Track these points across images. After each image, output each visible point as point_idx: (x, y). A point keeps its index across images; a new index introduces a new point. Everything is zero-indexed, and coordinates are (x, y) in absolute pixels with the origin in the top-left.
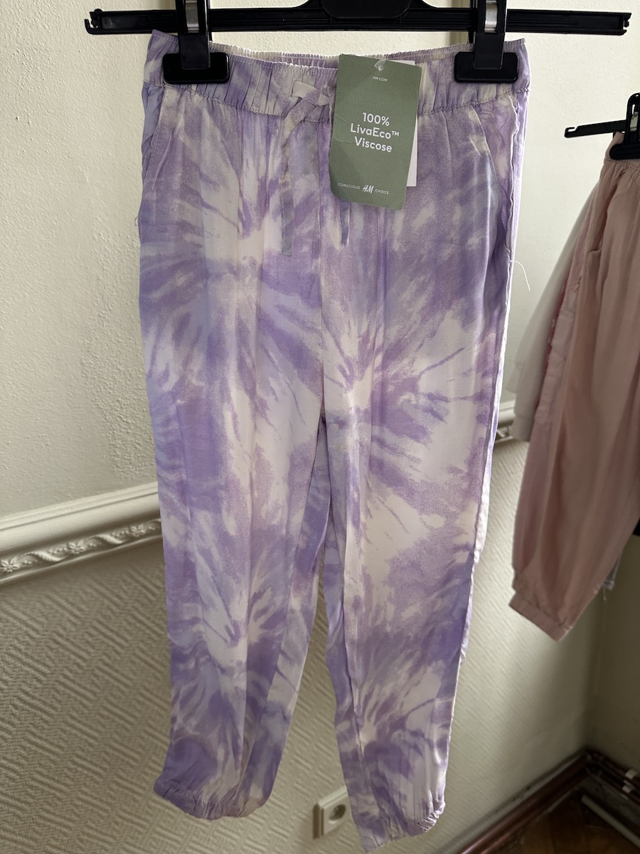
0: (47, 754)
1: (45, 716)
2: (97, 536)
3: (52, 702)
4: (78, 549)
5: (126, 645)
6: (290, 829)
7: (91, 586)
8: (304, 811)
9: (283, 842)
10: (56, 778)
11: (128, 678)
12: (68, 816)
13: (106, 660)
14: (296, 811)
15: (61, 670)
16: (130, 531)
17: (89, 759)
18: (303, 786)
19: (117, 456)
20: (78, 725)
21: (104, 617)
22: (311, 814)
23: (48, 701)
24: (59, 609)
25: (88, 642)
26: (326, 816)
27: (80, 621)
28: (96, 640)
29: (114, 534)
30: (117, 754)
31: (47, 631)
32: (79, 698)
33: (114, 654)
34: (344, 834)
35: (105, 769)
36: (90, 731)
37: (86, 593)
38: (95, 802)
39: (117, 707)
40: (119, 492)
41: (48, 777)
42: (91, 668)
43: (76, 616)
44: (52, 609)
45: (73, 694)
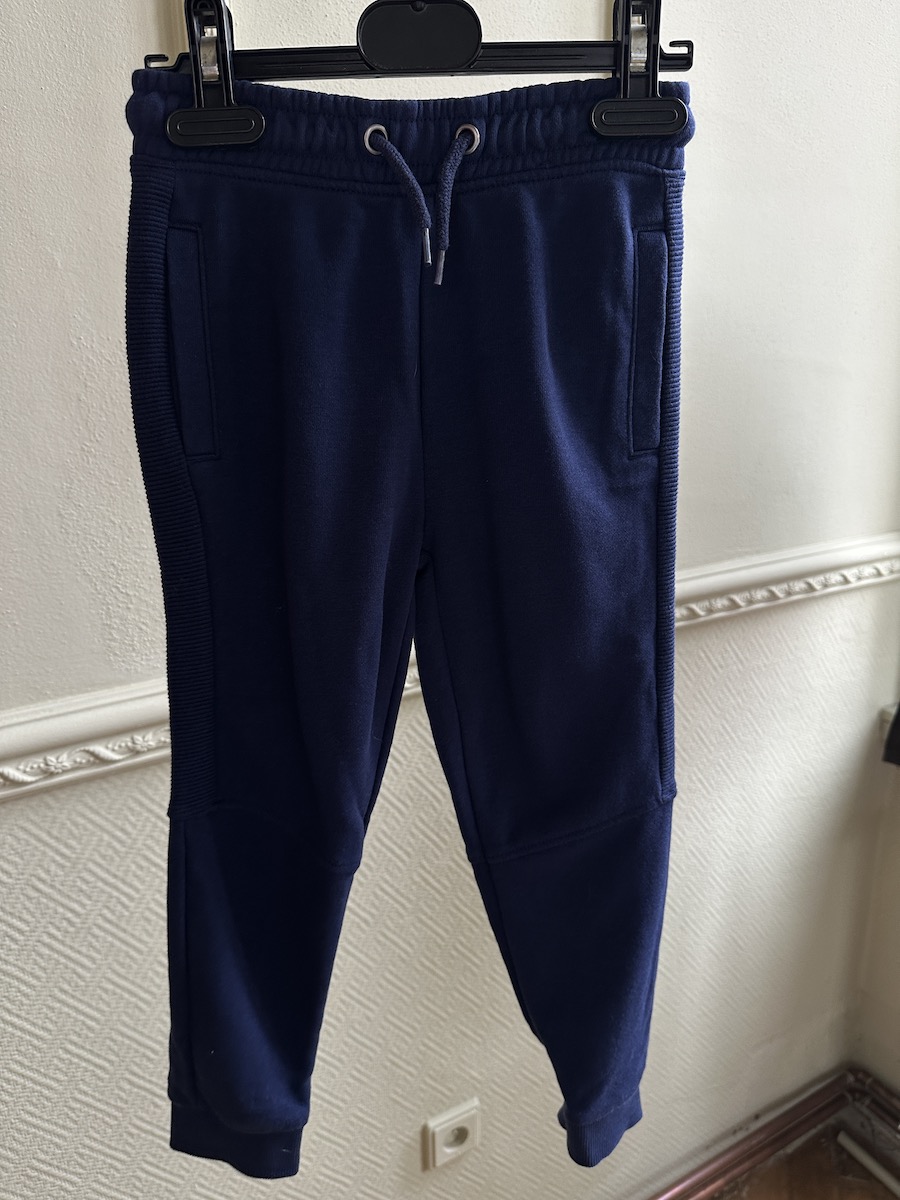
0: (28, 1037)
1: (23, 988)
2: (87, 748)
3: (33, 969)
4: (59, 765)
5: (137, 896)
6: (387, 1156)
7: (83, 816)
8: (407, 1133)
9: (377, 1173)
10: (42, 1070)
11: (140, 941)
12: (61, 1122)
13: (109, 915)
14: (394, 1132)
15: (45, 927)
16: (134, 743)
17: (88, 1047)
18: (406, 1099)
19: (114, 640)
20: (71, 1001)
21: (104, 857)
22: (418, 1138)
23: (28, 968)
24: (39, 845)
25: (81, 891)
26: (439, 1141)
27: (69, 861)
28: (93, 888)
29: (110, 746)
30: (127, 1042)
31: (22, 874)
32: (72, 965)
33: (119, 908)
34: (469, 1167)
35: (111, 1062)
36: (88, 1010)
37: (76, 825)
38: (98, 1105)
39: (126, 979)
40: (118, 689)
41: (30, 1069)
42: (86, 926)
43: (63, 855)
44: (28, 845)
45: (63, 960)
